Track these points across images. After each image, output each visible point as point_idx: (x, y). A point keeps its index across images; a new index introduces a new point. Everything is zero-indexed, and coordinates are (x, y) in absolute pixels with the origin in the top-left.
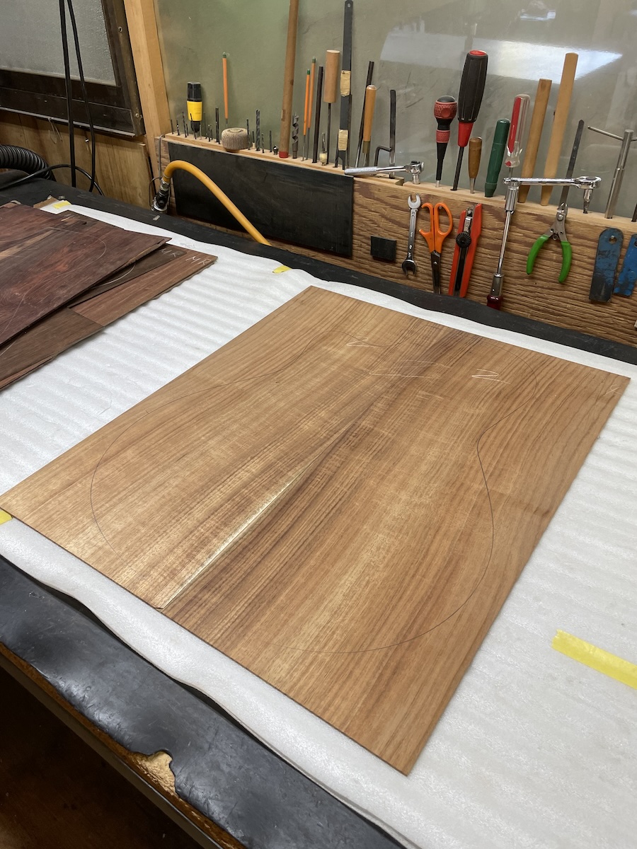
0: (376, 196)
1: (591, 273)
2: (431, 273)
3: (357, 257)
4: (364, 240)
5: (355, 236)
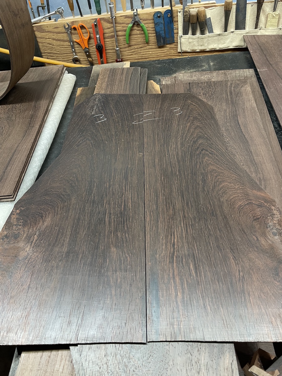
0: (47, 30)
1: (155, 34)
2: (87, 59)
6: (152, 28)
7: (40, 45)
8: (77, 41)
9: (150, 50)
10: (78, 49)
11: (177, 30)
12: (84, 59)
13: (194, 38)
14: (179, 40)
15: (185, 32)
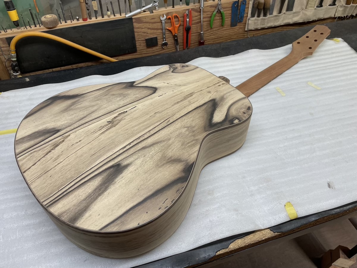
0: (144, 21)
1: (230, 19)
2: (174, 43)
3: (139, 50)
4: (142, 42)
5: (136, 42)
6: (229, 14)
7: (136, 34)
8: (169, 29)
9: (224, 31)
10: (168, 35)
11: (247, 15)
12: (171, 43)
13: (259, 19)
14: (247, 22)
15: (253, 16)
